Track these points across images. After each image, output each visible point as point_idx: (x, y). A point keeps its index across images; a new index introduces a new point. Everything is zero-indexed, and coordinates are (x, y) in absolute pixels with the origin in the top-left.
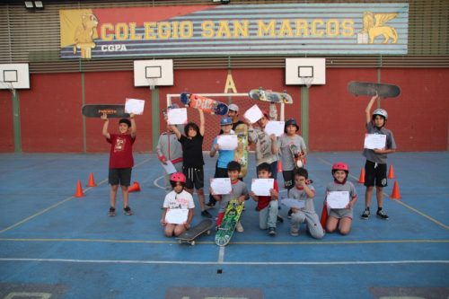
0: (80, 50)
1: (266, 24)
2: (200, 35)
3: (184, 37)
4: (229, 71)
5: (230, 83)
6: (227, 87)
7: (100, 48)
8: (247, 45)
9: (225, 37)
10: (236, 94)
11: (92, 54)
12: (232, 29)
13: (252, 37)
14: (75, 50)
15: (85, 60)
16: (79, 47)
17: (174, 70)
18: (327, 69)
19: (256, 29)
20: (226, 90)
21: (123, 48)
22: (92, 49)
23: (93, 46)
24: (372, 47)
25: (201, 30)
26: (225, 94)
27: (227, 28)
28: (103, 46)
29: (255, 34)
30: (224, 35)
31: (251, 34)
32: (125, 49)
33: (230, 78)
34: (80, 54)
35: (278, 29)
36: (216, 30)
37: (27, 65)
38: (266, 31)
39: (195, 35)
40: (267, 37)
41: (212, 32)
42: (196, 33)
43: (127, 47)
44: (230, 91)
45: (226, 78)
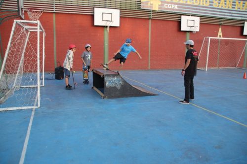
0: (152, 5)
1: (239, 3)
2: (212, 5)
3: (205, 5)
4: (221, 26)
5: (220, 33)
6: (219, 34)
7: (163, 5)
8: (231, 13)
9: (223, 8)
10: (222, 38)
11: (159, 8)
12: (225, 4)
13: (233, 9)
14: (149, 4)
15: (154, 12)
16: (152, 3)
17: (200, 23)
19: (235, 5)
20: (218, 36)
21: (176, 7)
22: (159, 5)
23: (160, 4)
25: (213, 2)
26: (218, 38)
27: (224, 3)
28: (165, 4)
29: (234, 8)
30: (222, 6)
31: (233, 8)
32: (177, 8)
33: (220, 30)
34: (152, 7)
35: (243, 6)
36: (219, 3)
37: (119, 10)
38: (239, 7)
39: (210, 5)
40: (239, 10)
41: (218, 4)
42: (210, 3)
43: (178, 7)
44: (220, 36)
45: (218, 30)
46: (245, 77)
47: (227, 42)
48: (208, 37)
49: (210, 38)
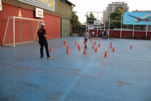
4: (20, 8)
5: (20, 14)
10: (22, 18)
18: (44, 13)
20: (19, 16)
24: (50, 8)
26: (19, 18)
44: (20, 16)
45: (19, 11)
46: (52, 51)
47: (27, 22)
48: (12, 17)
49: (14, 17)
